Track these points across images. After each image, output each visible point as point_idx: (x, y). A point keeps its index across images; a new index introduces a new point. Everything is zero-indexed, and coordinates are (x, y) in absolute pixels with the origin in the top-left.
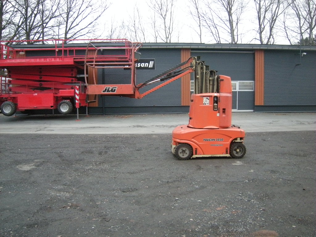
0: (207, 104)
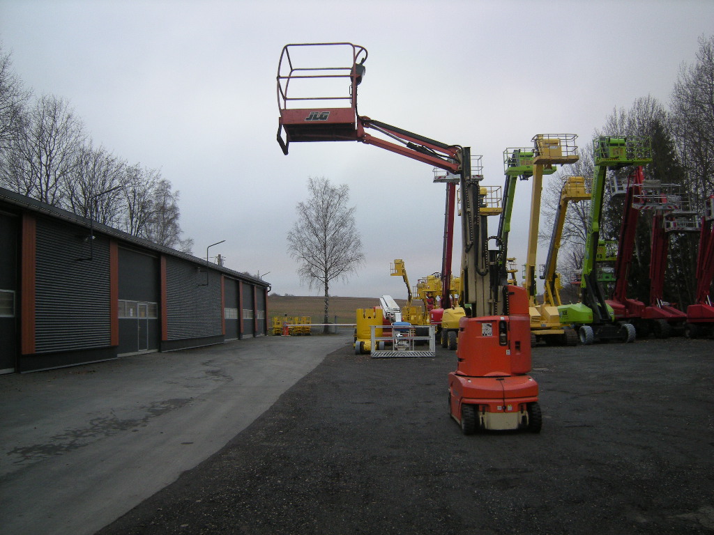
0: (489, 335)
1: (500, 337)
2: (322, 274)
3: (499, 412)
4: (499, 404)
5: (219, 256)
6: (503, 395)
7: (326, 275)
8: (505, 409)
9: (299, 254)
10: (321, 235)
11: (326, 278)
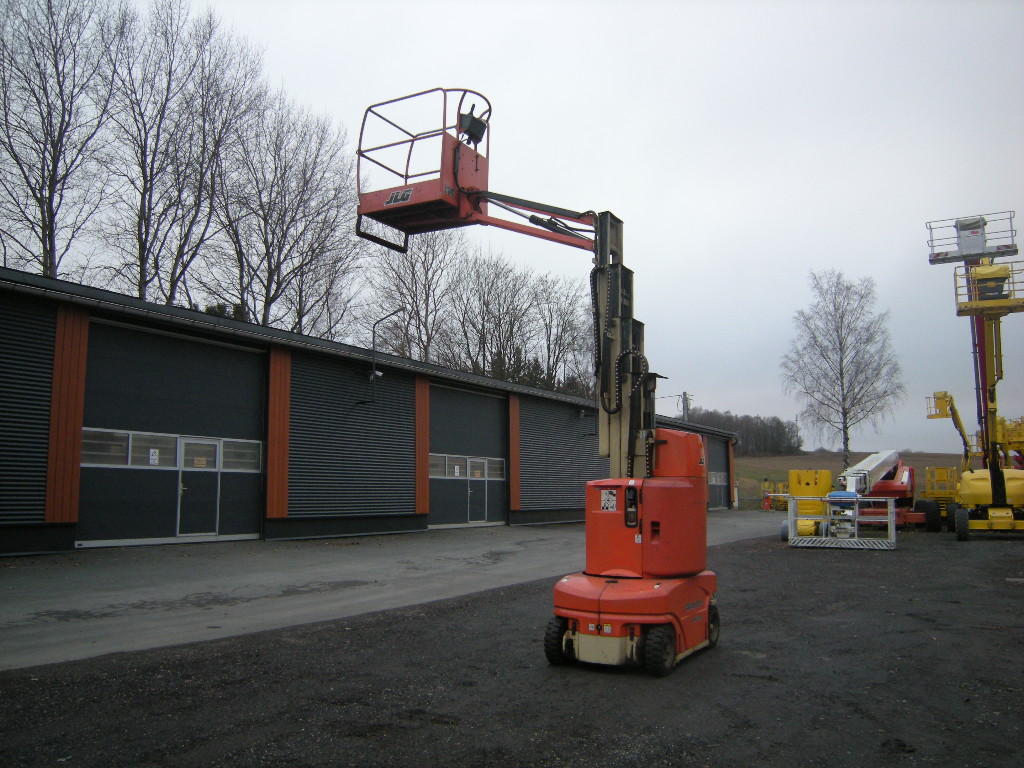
0: (610, 510)
1: (627, 514)
2: (837, 418)
3: (591, 633)
4: (591, 621)
5: (685, 393)
6: (599, 607)
7: (845, 419)
8: (599, 630)
9: (799, 387)
10: (835, 357)
11: (845, 423)
